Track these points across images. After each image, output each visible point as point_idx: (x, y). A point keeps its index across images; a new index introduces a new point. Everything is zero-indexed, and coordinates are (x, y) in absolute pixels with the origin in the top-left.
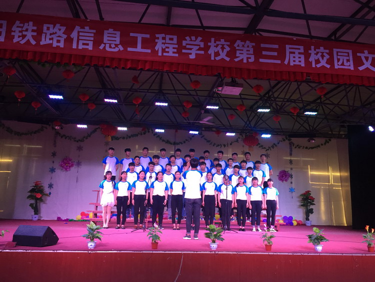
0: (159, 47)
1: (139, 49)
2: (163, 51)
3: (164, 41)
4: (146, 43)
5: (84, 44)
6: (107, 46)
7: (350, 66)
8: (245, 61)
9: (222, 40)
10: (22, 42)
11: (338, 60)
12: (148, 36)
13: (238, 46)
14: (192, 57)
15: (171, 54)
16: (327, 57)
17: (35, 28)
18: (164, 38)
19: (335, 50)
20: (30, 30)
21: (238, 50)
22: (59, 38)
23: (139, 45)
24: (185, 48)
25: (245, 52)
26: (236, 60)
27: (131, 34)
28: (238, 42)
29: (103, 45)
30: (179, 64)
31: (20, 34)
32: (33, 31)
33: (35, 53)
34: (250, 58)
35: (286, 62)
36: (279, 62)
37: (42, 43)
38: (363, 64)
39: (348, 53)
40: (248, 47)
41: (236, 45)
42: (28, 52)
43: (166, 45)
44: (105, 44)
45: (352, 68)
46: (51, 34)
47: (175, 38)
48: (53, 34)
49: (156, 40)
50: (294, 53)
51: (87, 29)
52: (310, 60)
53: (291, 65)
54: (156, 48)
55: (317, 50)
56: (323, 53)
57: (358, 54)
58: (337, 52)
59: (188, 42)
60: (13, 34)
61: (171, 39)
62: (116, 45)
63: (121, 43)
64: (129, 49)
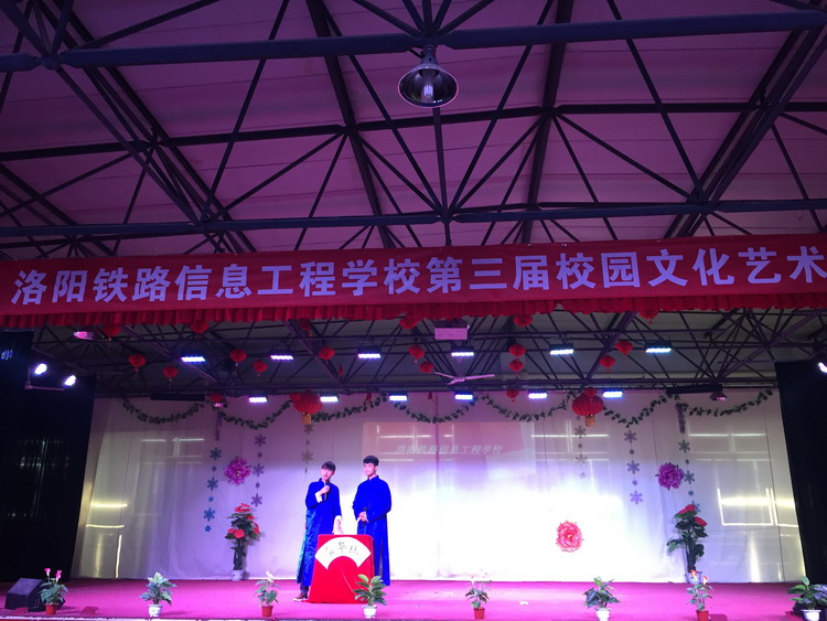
0: (305, 284)
1: (275, 290)
2: (313, 288)
3: (313, 273)
4: (286, 280)
5: (194, 292)
6: (228, 290)
7: (632, 280)
8: (445, 291)
9: (408, 261)
10: (107, 300)
11: (611, 273)
12: (289, 268)
13: (434, 267)
14: (358, 293)
15: (324, 292)
16: (591, 269)
17: (126, 276)
18: (314, 269)
19: (604, 256)
20: (118, 281)
21: (433, 273)
22: (158, 288)
23: (276, 283)
24: (347, 280)
25: (445, 276)
26: (430, 290)
27: (265, 269)
28: (434, 261)
29: (221, 291)
30: (337, 307)
31: (105, 288)
32: (123, 281)
33: (124, 314)
34: (454, 285)
35: (516, 286)
37: (134, 298)
38: (659, 274)
39: (629, 258)
40: (450, 266)
41: (429, 266)
42: (114, 313)
43: (318, 279)
44: (224, 288)
45: (637, 284)
46: (147, 283)
47: (331, 265)
48: (151, 281)
49: (302, 274)
50: (530, 268)
51: (199, 268)
52: (559, 277)
53: (525, 289)
54: (301, 286)
55: (571, 260)
56: (581, 263)
57: (649, 258)
58: (609, 259)
59: (352, 270)
60: (95, 289)
61: (325, 269)
62: (241, 289)
63: (249, 284)
64: (260, 292)
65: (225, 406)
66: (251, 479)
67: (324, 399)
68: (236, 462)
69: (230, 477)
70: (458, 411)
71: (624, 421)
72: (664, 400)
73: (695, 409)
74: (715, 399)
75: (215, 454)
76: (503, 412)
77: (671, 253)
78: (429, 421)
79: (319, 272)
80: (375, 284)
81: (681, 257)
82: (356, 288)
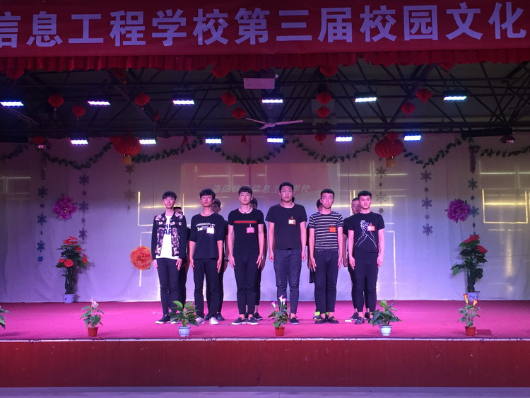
0: (116, 33)
1: (86, 39)
2: (123, 38)
3: (123, 22)
4: (96, 29)
5: (4, 40)
6: (39, 39)
7: (431, 33)
8: (253, 42)
9: (216, 11)
11: (412, 25)
12: (98, 17)
13: (242, 18)
14: (168, 43)
15: (134, 42)
16: (392, 21)
18: (123, 18)
19: (406, 9)
21: (241, 24)
23: (86, 32)
24: (156, 30)
25: (253, 27)
26: (238, 42)
27: (74, 17)
28: (242, 12)
29: (32, 39)
30: (148, 57)
34: (261, 36)
35: (321, 38)
36: (309, 38)
38: (457, 27)
39: (430, 12)
40: (258, 17)
41: (238, 17)
43: (127, 28)
44: (35, 36)
45: (435, 37)
47: (140, 15)
49: (112, 22)
50: (335, 21)
51: (8, 15)
52: (362, 30)
53: (329, 41)
54: (112, 36)
55: (375, 12)
56: (384, 16)
57: (449, 12)
58: (410, 12)
59: (161, 20)
61: (134, 18)
62: (52, 37)
63: (59, 33)
64: (71, 41)
65: (48, 147)
66: (77, 215)
67: (143, 142)
68: (62, 200)
69: (58, 213)
70: (270, 154)
71: (421, 162)
72: (459, 143)
73: (486, 151)
74: (505, 142)
75: (42, 192)
76: (311, 154)
77: (469, 7)
78: (243, 163)
79: (129, 21)
80: (184, 35)
81: (478, 11)
82: (165, 39)
